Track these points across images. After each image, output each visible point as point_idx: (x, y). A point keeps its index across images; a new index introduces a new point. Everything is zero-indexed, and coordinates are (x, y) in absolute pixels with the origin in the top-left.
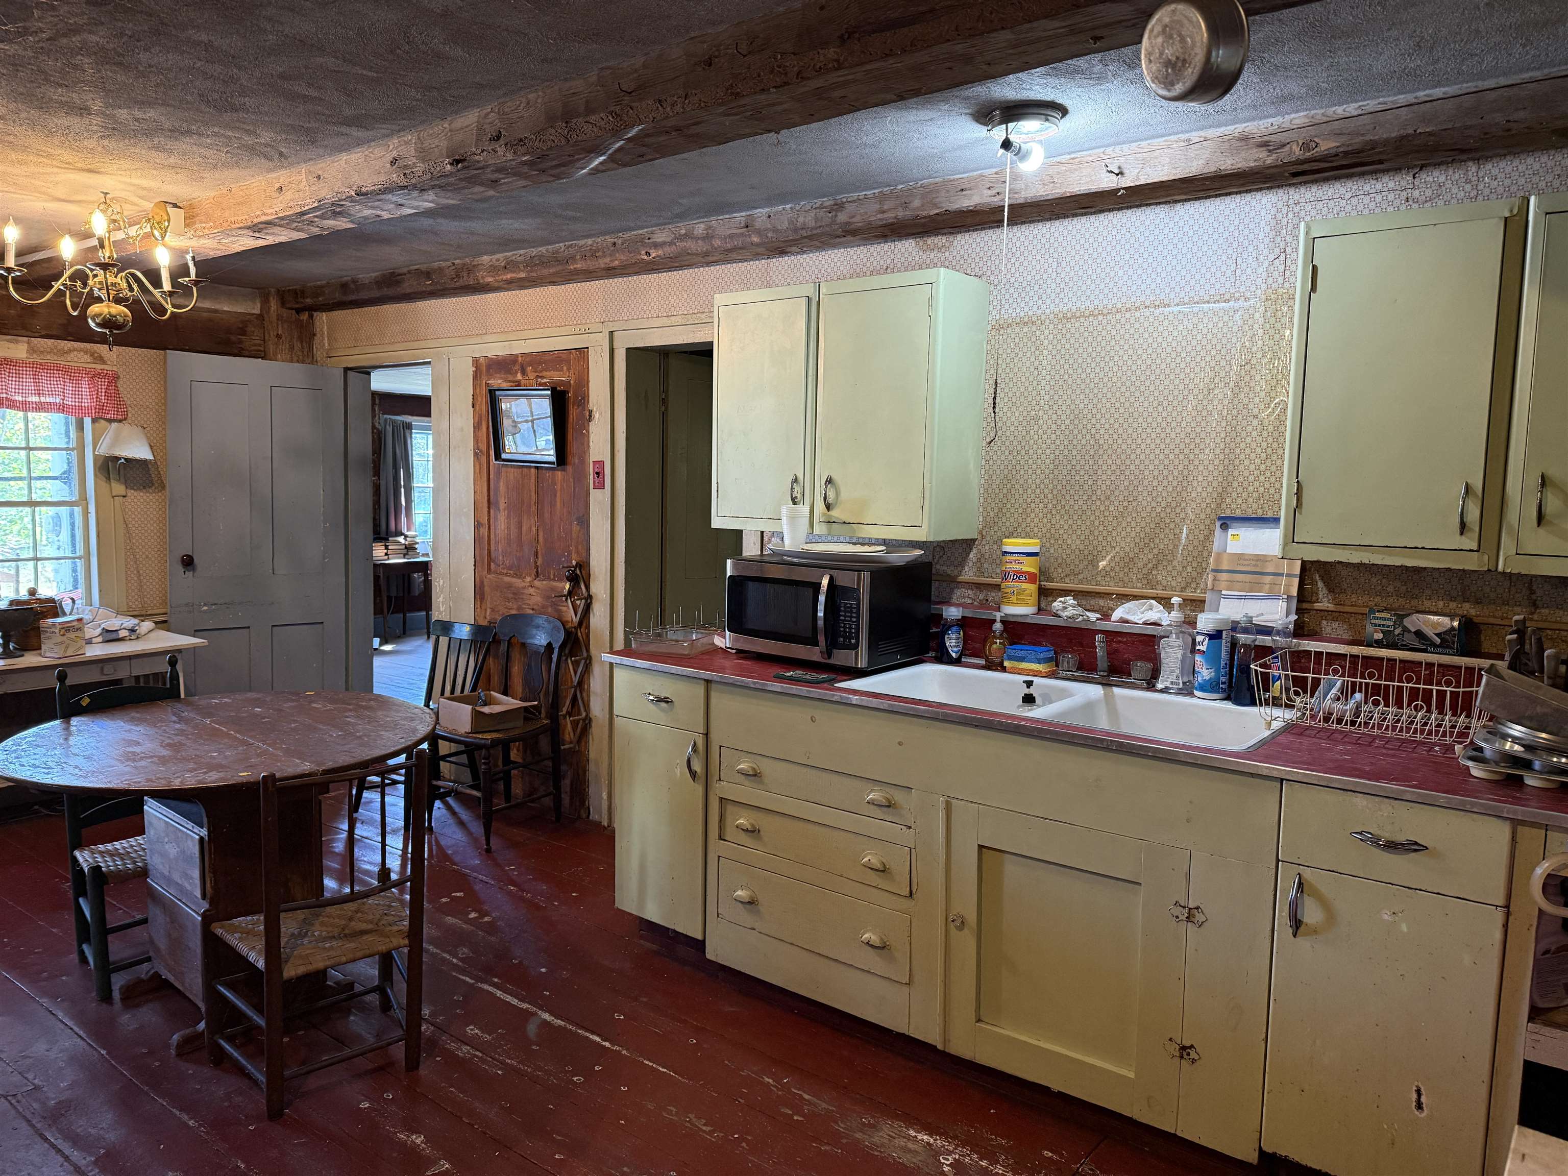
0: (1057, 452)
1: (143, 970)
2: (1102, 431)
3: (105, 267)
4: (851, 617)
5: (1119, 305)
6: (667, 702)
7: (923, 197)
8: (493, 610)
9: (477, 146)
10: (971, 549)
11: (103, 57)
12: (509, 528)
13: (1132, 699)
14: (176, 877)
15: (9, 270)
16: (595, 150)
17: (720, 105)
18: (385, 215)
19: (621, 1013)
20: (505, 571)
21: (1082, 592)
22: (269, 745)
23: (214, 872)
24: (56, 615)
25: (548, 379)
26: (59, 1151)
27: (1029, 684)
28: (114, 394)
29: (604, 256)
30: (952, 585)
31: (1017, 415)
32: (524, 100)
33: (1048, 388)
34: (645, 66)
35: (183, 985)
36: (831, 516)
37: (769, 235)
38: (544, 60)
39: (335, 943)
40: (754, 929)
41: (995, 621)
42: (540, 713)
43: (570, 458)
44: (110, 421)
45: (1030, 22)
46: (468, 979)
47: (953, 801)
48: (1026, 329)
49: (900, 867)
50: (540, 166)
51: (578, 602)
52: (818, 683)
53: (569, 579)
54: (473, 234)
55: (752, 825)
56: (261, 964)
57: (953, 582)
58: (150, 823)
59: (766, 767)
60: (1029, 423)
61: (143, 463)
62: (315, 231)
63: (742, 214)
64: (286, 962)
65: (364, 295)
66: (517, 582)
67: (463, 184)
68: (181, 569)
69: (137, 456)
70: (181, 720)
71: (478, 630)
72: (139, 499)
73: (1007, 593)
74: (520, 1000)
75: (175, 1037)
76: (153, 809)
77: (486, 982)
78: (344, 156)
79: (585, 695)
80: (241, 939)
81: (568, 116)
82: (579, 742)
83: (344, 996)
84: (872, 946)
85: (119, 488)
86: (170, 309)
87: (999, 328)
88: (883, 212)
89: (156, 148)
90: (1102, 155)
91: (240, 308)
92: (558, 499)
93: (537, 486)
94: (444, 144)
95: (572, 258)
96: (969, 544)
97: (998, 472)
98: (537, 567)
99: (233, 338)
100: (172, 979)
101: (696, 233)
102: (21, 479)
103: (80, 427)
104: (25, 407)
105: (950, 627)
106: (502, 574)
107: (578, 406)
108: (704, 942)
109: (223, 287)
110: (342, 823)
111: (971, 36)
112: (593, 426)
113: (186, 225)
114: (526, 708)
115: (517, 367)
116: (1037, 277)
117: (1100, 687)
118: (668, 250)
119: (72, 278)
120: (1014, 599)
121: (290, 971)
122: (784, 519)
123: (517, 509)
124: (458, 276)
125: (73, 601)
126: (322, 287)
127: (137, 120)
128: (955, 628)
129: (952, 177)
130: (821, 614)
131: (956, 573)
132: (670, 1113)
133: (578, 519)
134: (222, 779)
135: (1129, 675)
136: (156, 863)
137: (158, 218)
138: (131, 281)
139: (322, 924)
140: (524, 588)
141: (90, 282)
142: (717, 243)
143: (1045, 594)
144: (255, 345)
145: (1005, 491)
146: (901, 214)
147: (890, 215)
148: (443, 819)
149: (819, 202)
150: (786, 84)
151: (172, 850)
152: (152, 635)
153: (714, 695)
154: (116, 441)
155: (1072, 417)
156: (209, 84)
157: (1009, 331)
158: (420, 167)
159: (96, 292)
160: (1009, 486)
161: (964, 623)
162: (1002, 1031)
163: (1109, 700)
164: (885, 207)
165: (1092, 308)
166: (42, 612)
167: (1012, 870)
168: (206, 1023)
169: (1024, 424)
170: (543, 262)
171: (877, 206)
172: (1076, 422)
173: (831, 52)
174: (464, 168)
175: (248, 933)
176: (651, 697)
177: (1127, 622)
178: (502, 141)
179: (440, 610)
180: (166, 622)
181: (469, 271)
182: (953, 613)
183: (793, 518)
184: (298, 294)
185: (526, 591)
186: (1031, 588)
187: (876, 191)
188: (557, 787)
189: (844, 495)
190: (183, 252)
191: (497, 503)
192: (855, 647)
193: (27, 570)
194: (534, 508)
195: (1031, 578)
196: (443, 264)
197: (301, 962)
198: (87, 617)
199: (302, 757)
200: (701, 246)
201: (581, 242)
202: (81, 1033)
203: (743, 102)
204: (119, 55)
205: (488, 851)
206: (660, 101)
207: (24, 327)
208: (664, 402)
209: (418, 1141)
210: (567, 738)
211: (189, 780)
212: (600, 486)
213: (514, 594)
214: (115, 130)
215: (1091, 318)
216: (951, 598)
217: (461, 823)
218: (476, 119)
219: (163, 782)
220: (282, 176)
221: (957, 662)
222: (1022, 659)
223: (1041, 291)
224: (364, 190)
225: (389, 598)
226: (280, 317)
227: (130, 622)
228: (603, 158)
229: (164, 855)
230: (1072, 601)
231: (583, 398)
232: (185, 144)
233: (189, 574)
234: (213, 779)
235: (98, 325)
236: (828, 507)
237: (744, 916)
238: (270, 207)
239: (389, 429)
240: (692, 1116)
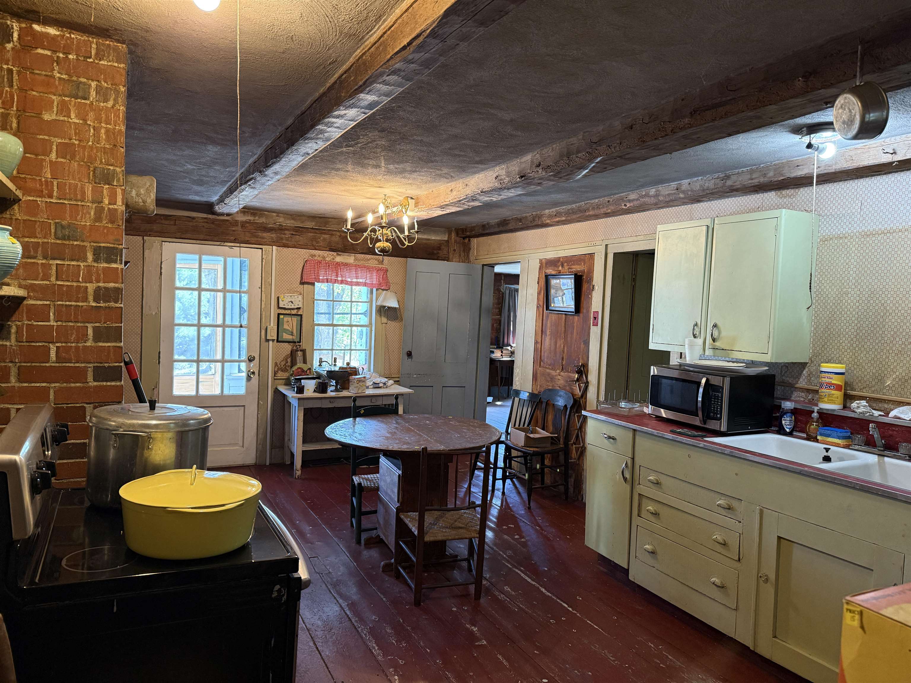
0: (860, 314)
1: (374, 533)
2: (889, 302)
3: (382, 227)
4: (718, 402)
5: (901, 227)
6: (613, 439)
7: (775, 170)
8: (540, 386)
9: (530, 170)
10: (804, 368)
11: (384, 148)
12: (550, 345)
13: (896, 465)
14: (389, 492)
15: (348, 230)
16: (583, 168)
17: (637, 146)
18: (494, 199)
19: (580, 597)
20: (547, 367)
21: (873, 398)
22: (429, 437)
23: (403, 491)
24: (356, 375)
25: (574, 270)
26: (335, 598)
27: (827, 450)
28: (385, 279)
29: (603, 208)
30: (792, 389)
31: (835, 291)
32: (551, 148)
33: (854, 275)
34: (603, 130)
35: (388, 540)
36: (715, 345)
37: (689, 193)
38: (558, 132)
39: (447, 530)
40: (654, 567)
41: (813, 412)
42: (559, 441)
43: (582, 310)
44: (383, 290)
45: (783, 101)
46: (509, 565)
47: (764, 509)
48: (841, 241)
49: (733, 542)
50: (559, 176)
51: (582, 385)
52: (694, 437)
53: (578, 372)
54: (539, 201)
55: (655, 510)
56: (416, 533)
57: (792, 387)
58: (381, 467)
59: (663, 479)
60: (842, 296)
61: (395, 308)
62: (466, 207)
63: (675, 183)
64: (427, 534)
65: (492, 231)
66: (553, 373)
67: (526, 185)
68: (406, 357)
69: (392, 306)
70: (397, 423)
71: (532, 396)
72: (393, 325)
73: (822, 396)
74: (532, 580)
75: (382, 563)
76: (383, 461)
77: (517, 568)
78: (477, 176)
79: (583, 434)
80: (410, 521)
81: (569, 155)
82: (579, 459)
83: (451, 560)
84: (716, 585)
85: (384, 320)
86: (407, 243)
87: (824, 240)
88: (752, 179)
89: (404, 178)
90: (883, 143)
91: (438, 238)
92: (575, 331)
93: (565, 324)
94: (517, 169)
95: (588, 209)
96: (803, 365)
97: (822, 324)
98: (563, 365)
99: (435, 252)
100: (384, 538)
101: (650, 194)
102: (347, 314)
103: (372, 292)
104: (351, 284)
105: (785, 413)
106: (546, 368)
107: (588, 283)
108: (628, 570)
109: (433, 228)
110: (465, 484)
111: (754, 109)
112: (594, 294)
113: (415, 207)
114: (552, 437)
115: (560, 263)
116: (849, 212)
117: (876, 456)
118: (636, 203)
119: (371, 231)
120: (826, 399)
121: (427, 538)
122: (687, 346)
123: (555, 335)
124: (534, 220)
125: (363, 368)
126: (474, 227)
127: (396, 168)
128: (788, 414)
129: (792, 159)
130: (700, 399)
131: (794, 382)
132: (595, 647)
133: (584, 341)
134: (408, 448)
135: (897, 451)
136: (382, 485)
137: (404, 204)
138: (393, 231)
139: (443, 521)
140: (556, 376)
141: (377, 233)
142: (661, 198)
143: (848, 398)
144: (444, 255)
145: (826, 335)
146: (762, 180)
147: (756, 181)
148: (511, 489)
149: (716, 175)
150: (666, 135)
151: (388, 479)
152: (393, 386)
153: (637, 438)
154: (384, 299)
155: (869, 293)
156: (422, 154)
157: (831, 242)
158: (507, 179)
159: (379, 238)
160: (829, 332)
161: (795, 412)
162: (788, 645)
163: (881, 465)
164: (753, 177)
165: (883, 229)
166: (351, 373)
167: (797, 553)
168: (395, 560)
169: (839, 296)
170: (573, 212)
171: (749, 176)
172: (872, 296)
173: (686, 120)
174: (525, 179)
175: (413, 519)
176: (605, 436)
177: (899, 418)
178: (541, 167)
179: (516, 385)
180: (398, 381)
181: (539, 218)
182: (788, 405)
183: (691, 346)
184: (464, 230)
185: (556, 377)
186: (838, 394)
187: (748, 168)
188: (567, 482)
189: (723, 334)
190: (413, 218)
191: (546, 331)
192: (720, 419)
193: (348, 354)
194: (563, 335)
195: (838, 388)
196: (528, 215)
197: (432, 535)
198: (368, 376)
199: (441, 443)
200: (653, 200)
201: (592, 201)
202: (348, 555)
203: (647, 144)
204: (389, 147)
205: (529, 508)
206: (609, 146)
207: (354, 250)
208: (634, 280)
209: (475, 630)
210: (573, 456)
211: (395, 446)
212: (596, 325)
213: (551, 378)
214: (389, 172)
215: (883, 235)
216: (791, 397)
217: (519, 493)
218: (530, 157)
219: (386, 447)
220: (452, 185)
221: (790, 434)
222: (829, 436)
223: (851, 219)
224: (484, 190)
225: (502, 378)
226: (456, 241)
227: (384, 380)
228: (587, 171)
229: (385, 481)
230: (865, 404)
231: (590, 279)
232: (415, 175)
233: (410, 360)
234: (404, 448)
235: (379, 251)
236: (714, 340)
237: (649, 559)
238: (447, 198)
239: (507, 292)
240: (606, 651)
